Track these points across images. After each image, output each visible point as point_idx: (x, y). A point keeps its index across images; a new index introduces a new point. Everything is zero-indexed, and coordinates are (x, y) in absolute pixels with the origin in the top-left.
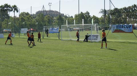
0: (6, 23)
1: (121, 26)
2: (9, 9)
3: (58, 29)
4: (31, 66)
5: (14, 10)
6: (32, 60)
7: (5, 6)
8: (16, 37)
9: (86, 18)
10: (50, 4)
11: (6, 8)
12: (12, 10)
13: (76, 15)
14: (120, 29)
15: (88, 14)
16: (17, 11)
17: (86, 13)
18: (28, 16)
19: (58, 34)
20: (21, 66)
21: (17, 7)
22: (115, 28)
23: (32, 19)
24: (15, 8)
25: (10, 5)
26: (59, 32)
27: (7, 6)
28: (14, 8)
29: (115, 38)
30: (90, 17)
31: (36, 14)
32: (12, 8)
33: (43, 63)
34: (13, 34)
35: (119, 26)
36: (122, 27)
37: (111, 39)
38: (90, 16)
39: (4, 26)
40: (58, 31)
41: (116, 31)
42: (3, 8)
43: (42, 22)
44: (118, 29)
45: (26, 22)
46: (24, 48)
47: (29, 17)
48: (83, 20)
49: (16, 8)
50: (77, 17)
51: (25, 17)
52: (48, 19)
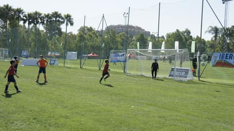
1: (229, 56)
5: (67, 22)
7: (52, 15)
9: (184, 40)
10: (125, 15)
11: (55, 19)
12: (63, 22)
13: (168, 34)
14: (226, 60)
15: (187, 33)
16: (72, 24)
17: (185, 32)
19: (122, 63)
21: (71, 17)
22: (218, 59)
23: (96, 38)
24: (68, 19)
25: (60, 14)
26: (125, 61)
27: (56, 15)
28: (66, 18)
31: (106, 30)
32: (64, 18)
34: (55, 61)
35: (225, 56)
36: (231, 57)
38: (191, 37)
41: (218, 64)
42: (50, 18)
43: (112, 42)
44: (223, 61)
45: (87, 41)
47: (91, 34)
49: (70, 19)
50: (170, 37)
51: (86, 34)
52: (123, 39)
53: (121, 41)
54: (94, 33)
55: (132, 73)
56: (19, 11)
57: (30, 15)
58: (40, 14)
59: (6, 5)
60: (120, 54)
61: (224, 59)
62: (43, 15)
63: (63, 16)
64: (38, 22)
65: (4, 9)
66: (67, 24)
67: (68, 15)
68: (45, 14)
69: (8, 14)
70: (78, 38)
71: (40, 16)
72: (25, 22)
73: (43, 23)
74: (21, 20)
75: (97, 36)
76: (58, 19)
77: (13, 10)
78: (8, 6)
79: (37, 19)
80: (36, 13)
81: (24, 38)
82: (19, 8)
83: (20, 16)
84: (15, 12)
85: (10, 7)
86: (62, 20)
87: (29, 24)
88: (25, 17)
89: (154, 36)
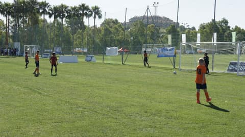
0: (79, 38)
2: (86, 13)
3: (172, 49)
4: (137, 115)
5: (95, 15)
6: (136, 104)
7: (79, 8)
8: (97, 61)
9: (221, 31)
11: (82, 12)
12: (91, 15)
13: (202, 24)
15: (225, 23)
16: (100, 17)
17: (222, 22)
18: (116, 26)
19: (172, 58)
20: (119, 114)
21: (99, 9)
23: (122, 31)
24: (96, 11)
25: (88, 6)
26: (175, 56)
27: (84, 7)
28: (94, 10)
30: (229, 29)
31: (130, 22)
32: (92, 10)
33: (157, 110)
34: (92, 57)
38: (229, 27)
39: (77, 42)
40: (174, 54)
42: (77, 11)
43: (141, 36)
45: (113, 35)
46: (116, 82)
48: (215, 34)
49: (98, 11)
50: (204, 28)
51: (111, 27)
52: (152, 32)
53: (150, 34)
54: (120, 26)
56: (44, 5)
57: (56, 9)
58: (66, 7)
62: (69, 8)
63: (90, 8)
64: (64, 16)
65: (29, 3)
66: (95, 17)
67: (96, 7)
68: (71, 7)
69: (33, 7)
70: (103, 32)
71: (66, 10)
72: (50, 17)
73: (69, 17)
74: (46, 14)
75: (123, 29)
77: (38, 3)
79: (63, 12)
80: (62, 6)
83: (45, 10)
84: (40, 6)
86: (90, 13)
87: (55, 18)
88: (51, 10)
89: (184, 27)
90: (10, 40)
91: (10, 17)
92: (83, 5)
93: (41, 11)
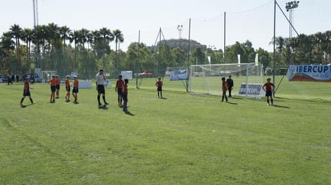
1: (307, 68)
3: (185, 72)
5: (117, 39)
7: (100, 32)
9: (245, 53)
10: (180, 28)
11: (103, 36)
12: (112, 39)
14: (305, 73)
15: (248, 45)
16: (122, 41)
17: (246, 44)
19: (185, 82)
21: (121, 33)
22: (295, 72)
23: (148, 55)
24: (118, 35)
25: (109, 30)
26: (188, 79)
27: (105, 31)
28: (116, 34)
29: (296, 91)
30: (253, 51)
34: (108, 82)
35: (303, 69)
36: (309, 70)
37: (288, 93)
38: (253, 49)
40: (186, 77)
41: (296, 78)
42: (98, 35)
43: (167, 59)
44: (301, 75)
47: (143, 51)
48: (239, 56)
49: (120, 35)
50: (229, 50)
51: (137, 51)
52: (177, 54)
53: (176, 57)
54: (146, 50)
55: (197, 91)
56: (65, 29)
57: (76, 33)
58: (87, 32)
59: (51, 23)
60: (182, 71)
61: (303, 72)
62: (90, 32)
63: (112, 32)
64: (85, 41)
65: (49, 28)
66: (117, 41)
67: (117, 30)
68: (92, 32)
69: (53, 33)
70: (128, 56)
71: (87, 34)
72: (71, 42)
73: (91, 41)
74: (67, 39)
75: (149, 53)
76: (106, 36)
77: (58, 28)
78: (53, 24)
79: (84, 37)
80: (83, 30)
81: (70, 58)
82: (64, 26)
83: (66, 35)
84: (61, 31)
85: (56, 26)
86: (111, 37)
87: (76, 43)
88: (72, 35)
89: (211, 49)
90: (33, 66)
91: (31, 43)
92: (104, 29)
93: (61, 36)
